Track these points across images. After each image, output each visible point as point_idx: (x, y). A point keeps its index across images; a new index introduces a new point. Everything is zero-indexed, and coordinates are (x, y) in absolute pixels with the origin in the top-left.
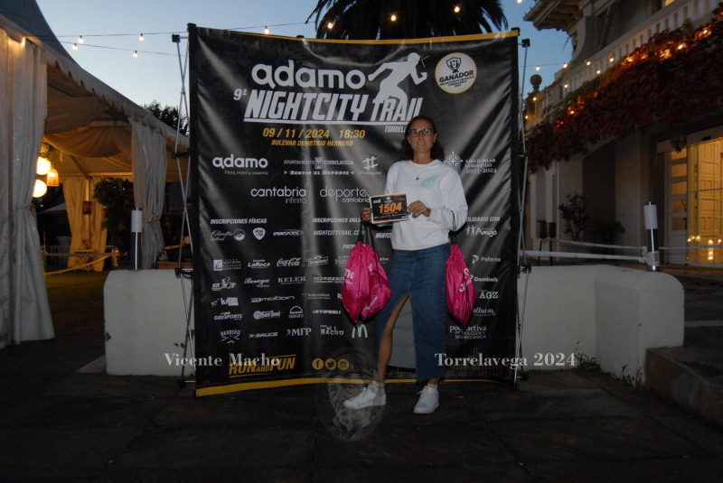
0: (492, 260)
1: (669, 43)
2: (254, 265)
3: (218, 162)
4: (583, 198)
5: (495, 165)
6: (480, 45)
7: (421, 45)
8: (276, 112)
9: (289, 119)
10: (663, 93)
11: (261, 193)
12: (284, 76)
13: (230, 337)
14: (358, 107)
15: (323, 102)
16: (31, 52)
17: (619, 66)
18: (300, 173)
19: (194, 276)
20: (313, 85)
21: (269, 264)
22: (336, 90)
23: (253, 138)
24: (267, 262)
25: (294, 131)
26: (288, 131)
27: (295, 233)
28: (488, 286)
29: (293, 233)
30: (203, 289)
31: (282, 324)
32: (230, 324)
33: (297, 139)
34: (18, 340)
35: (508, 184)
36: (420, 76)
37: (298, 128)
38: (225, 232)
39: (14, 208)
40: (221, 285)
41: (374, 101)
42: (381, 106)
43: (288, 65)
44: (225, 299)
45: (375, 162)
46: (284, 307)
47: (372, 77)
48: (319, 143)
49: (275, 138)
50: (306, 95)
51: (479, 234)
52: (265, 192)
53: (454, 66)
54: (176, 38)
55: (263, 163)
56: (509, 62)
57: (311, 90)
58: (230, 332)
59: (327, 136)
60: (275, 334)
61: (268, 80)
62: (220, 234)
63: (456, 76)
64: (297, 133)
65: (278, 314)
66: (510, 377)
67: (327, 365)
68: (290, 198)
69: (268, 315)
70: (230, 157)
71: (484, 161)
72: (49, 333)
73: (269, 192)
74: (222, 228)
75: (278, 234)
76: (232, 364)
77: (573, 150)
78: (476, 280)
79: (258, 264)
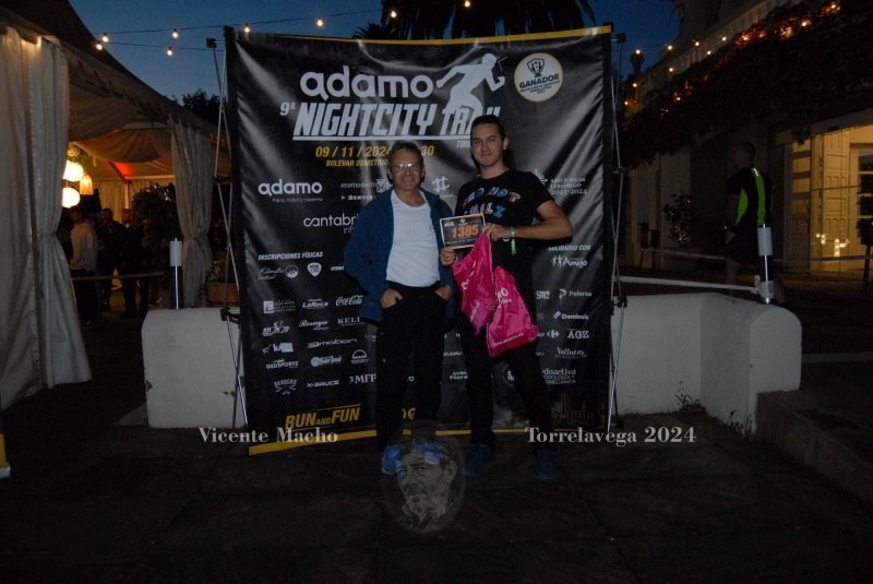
0: (581, 294)
1: (792, 19)
3: (264, 189)
4: (691, 196)
5: (585, 185)
6: (566, 44)
7: (498, 44)
8: (330, 128)
9: (346, 135)
10: (783, 78)
11: (316, 222)
12: (338, 85)
13: (285, 388)
14: (425, 119)
15: (384, 115)
16: (49, 53)
17: (733, 45)
18: (359, 198)
19: (239, 319)
20: (373, 94)
21: (326, 304)
22: (399, 100)
23: (304, 159)
24: (324, 301)
25: (351, 149)
26: (345, 149)
28: (577, 325)
30: (252, 334)
31: (344, 370)
32: (284, 373)
33: (355, 158)
34: (50, 384)
35: (600, 206)
36: (497, 81)
37: (356, 145)
38: (275, 269)
39: (38, 235)
40: (273, 330)
41: (444, 111)
42: (452, 118)
43: (343, 73)
44: (278, 345)
45: (446, 183)
46: (345, 351)
47: (440, 83)
48: (381, 163)
49: (330, 158)
50: (365, 107)
51: (567, 264)
52: (319, 221)
53: (537, 69)
54: (211, 43)
55: (317, 188)
56: (600, 64)
57: (371, 100)
58: (285, 382)
60: (336, 382)
61: (320, 90)
62: (269, 271)
63: (539, 81)
65: (339, 360)
68: (348, 226)
69: (327, 361)
70: (278, 182)
71: (572, 180)
72: (85, 374)
73: (324, 221)
74: (271, 264)
75: (336, 268)
76: (288, 417)
77: (679, 143)
78: (565, 316)
79: (314, 304)
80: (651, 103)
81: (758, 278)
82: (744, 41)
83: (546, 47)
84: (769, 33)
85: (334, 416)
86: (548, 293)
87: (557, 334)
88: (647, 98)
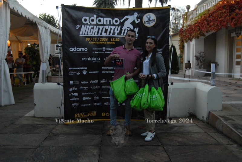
2: (83, 82)
3: (71, 49)
4: (204, 53)
5: (162, 51)
7: (138, 10)
8: (90, 33)
9: (94, 35)
10: (231, 17)
11: (85, 59)
13: (75, 106)
14: (117, 31)
15: (106, 29)
16: (5, 5)
17: (217, 5)
18: (98, 52)
19: (63, 86)
20: (102, 23)
21: (88, 82)
22: (110, 25)
23: (82, 41)
24: (87, 81)
29: (96, 72)
30: (67, 90)
32: (74, 102)
33: (97, 41)
34: (3, 104)
37: (97, 37)
40: (72, 89)
41: (122, 29)
42: (125, 30)
43: (94, 17)
44: (74, 93)
46: (92, 96)
47: (122, 21)
48: (104, 43)
49: (90, 41)
50: (100, 27)
52: (86, 59)
54: (57, 7)
55: (86, 49)
58: (75, 104)
59: (107, 40)
60: (90, 105)
61: (87, 22)
62: (72, 73)
65: (91, 98)
66: (165, 119)
67: (106, 115)
68: (94, 60)
69: (87, 99)
70: (75, 47)
72: (13, 102)
73: (88, 59)
74: (72, 71)
75: (91, 72)
76: (76, 114)
77: (200, 35)
79: (84, 82)
80: (192, 22)
82: (220, 4)
84: (227, 2)
85: (89, 114)
88: (191, 20)
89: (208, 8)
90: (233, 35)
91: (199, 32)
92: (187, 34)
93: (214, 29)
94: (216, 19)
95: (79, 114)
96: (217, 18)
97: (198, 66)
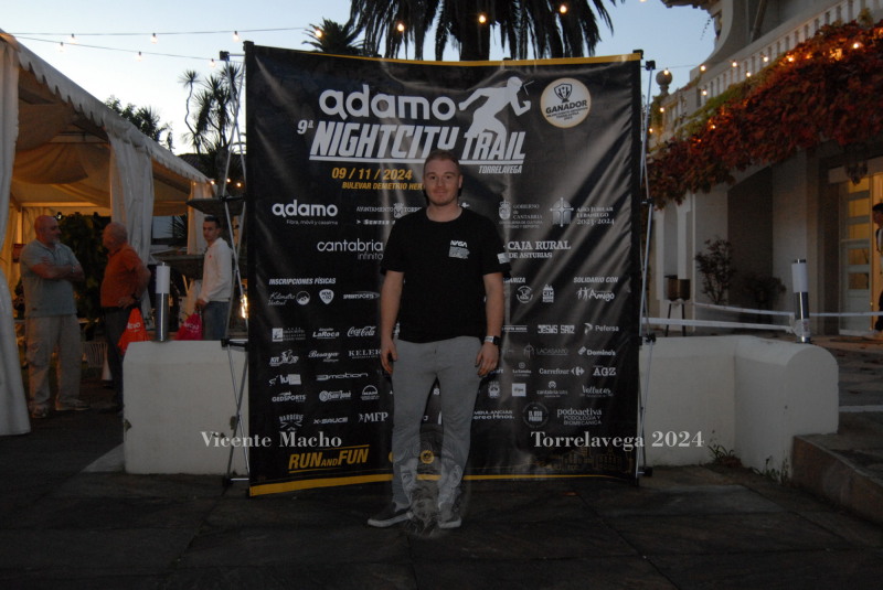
1: (841, 40)
3: (278, 209)
4: (728, 244)
5: (613, 215)
6: (595, 70)
7: (524, 67)
8: (347, 149)
9: (363, 156)
10: (832, 106)
12: (357, 104)
13: (290, 424)
14: (447, 142)
15: (404, 137)
17: (777, 66)
18: (375, 222)
19: (248, 348)
20: (393, 115)
21: (338, 334)
22: (420, 121)
23: (318, 181)
24: (335, 331)
25: (368, 171)
27: (370, 296)
28: (603, 361)
29: (367, 296)
30: (259, 364)
31: (356, 406)
32: (290, 407)
33: (372, 180)
35: (628, 238)
36: (522, 105)
37: (375, 167)
38: (286, 294)
40: (281, 360)
41: (466, 135)
43: (362, 91)
44: (285, 376)
46: (355, 386)
47: (463, 106)
48: (398, 186)
49: (346, 179)
50: (383, 128)
51: (593, 297)
52: (333, 246)
53: (564, 95)
54: (225, 56)
55: (332, 210)
56: (630, 91)
57: (390, 121)
58: (290, 417)
59: (409, 177)
60: (345, 420)
61: (338, 109)
62: (280, 297)
63: (566, 107)
64: (373, 174)
65: (348, 395)
66: (630, 471)
68: (363, 252)
69: (337, 396)
70: (292, 203)
71: (599, 209)
72: (23, 426)
73: (338, 246)
74: (284, 289)
75: (349, 296)
76: (292, 456)
77: (714, 179)
78: (590, 352)
79: (324, 334)
80: (681, 130)
81: (792, 315)
82: (788, 62)
83: (574, 72)
84: (815, 55)
85: (341, 457)
86: (573, 327)
87: (582, 371)
88: (675, 125)
89: (743, 79)
90: (837, 175)
91: (709, 168)
92: (663, 175)
93: (769, 155)
94: (777, 117)
95: (303, 455)
96: (780, 114)
97: (709, 293)
